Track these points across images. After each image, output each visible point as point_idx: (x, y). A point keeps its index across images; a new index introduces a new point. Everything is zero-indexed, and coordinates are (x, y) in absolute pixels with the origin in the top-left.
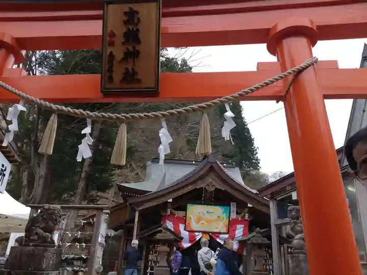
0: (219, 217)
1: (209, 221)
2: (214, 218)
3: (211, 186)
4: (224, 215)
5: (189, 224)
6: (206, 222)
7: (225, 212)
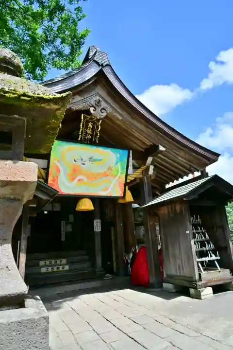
0: (110, 169)
1: (92, 177)
2: (102, 171)
3: (99, 109)
4: (119, 166)
5: (53, 181)
6: (88, 178)
7: (121, 159)
